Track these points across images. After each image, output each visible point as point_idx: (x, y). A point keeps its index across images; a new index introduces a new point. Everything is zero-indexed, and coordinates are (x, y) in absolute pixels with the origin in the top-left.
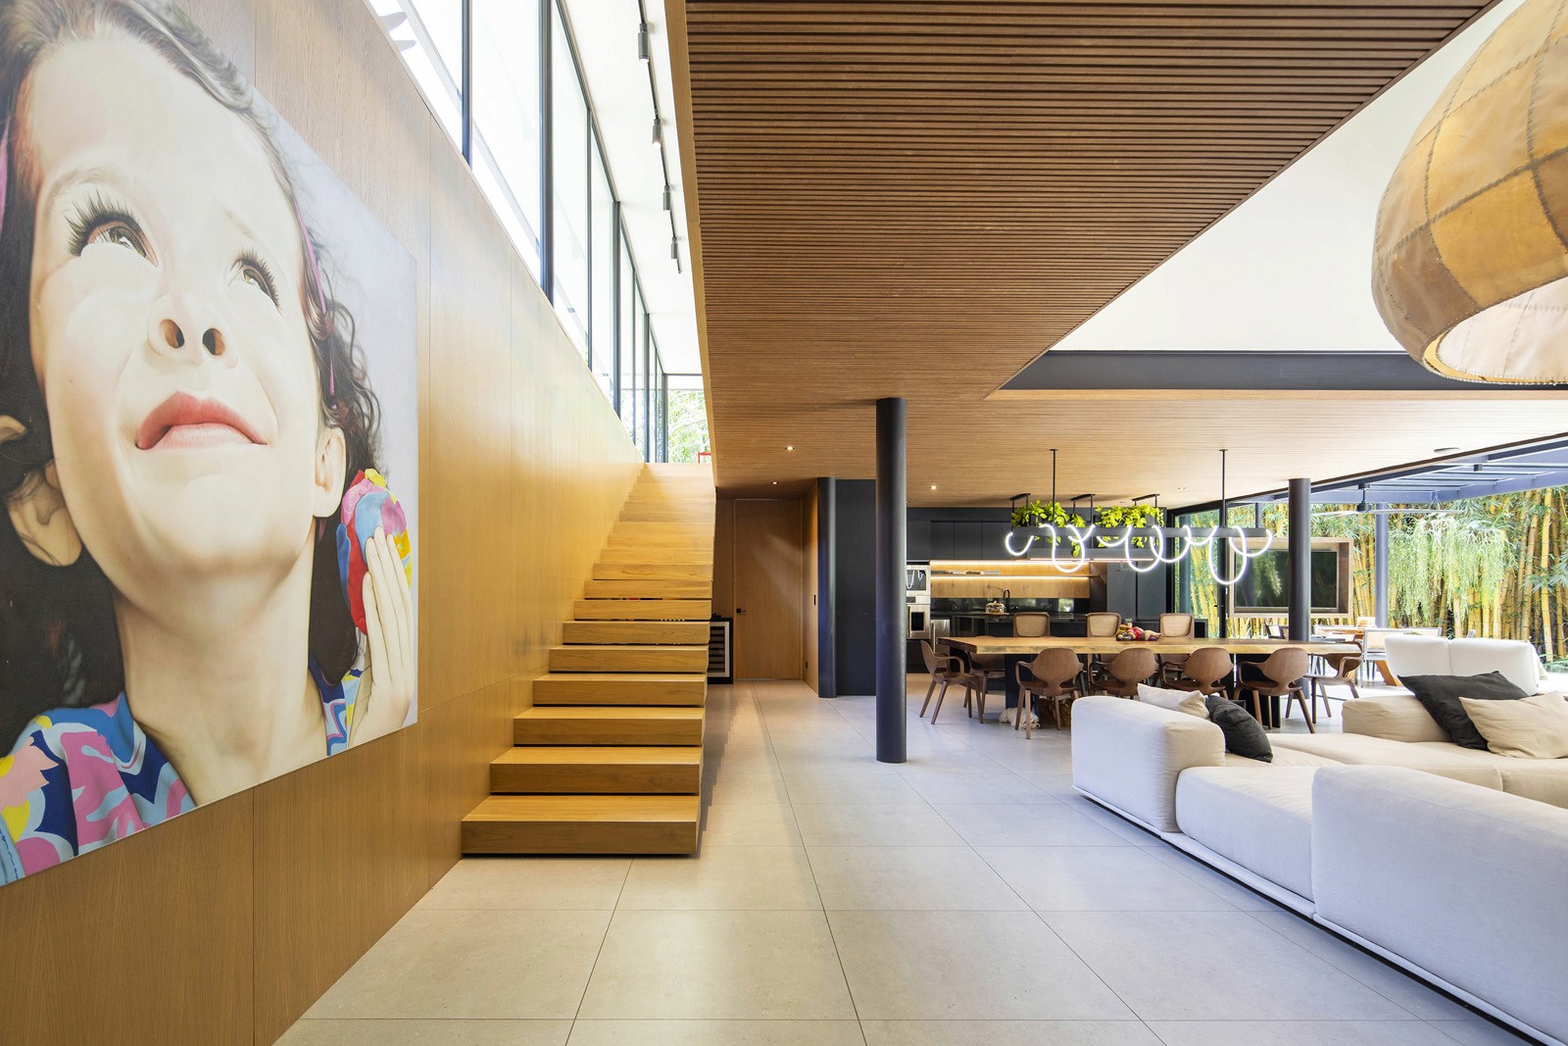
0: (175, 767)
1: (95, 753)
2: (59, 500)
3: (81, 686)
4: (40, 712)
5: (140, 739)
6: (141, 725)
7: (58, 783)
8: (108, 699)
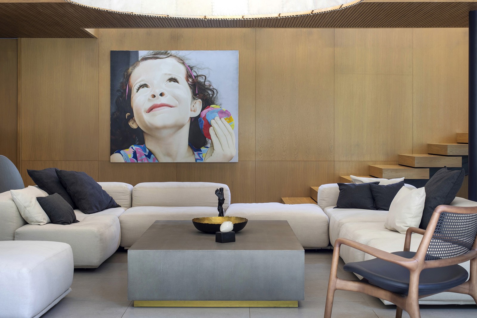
0: (154, 155)
1: (140, 151)
2: (135, 121)
3: (138, 142)
4: (132, 145)
5: (147, 151)
6: (147, 148)
7: (135, 153)
8: (142, 144)
